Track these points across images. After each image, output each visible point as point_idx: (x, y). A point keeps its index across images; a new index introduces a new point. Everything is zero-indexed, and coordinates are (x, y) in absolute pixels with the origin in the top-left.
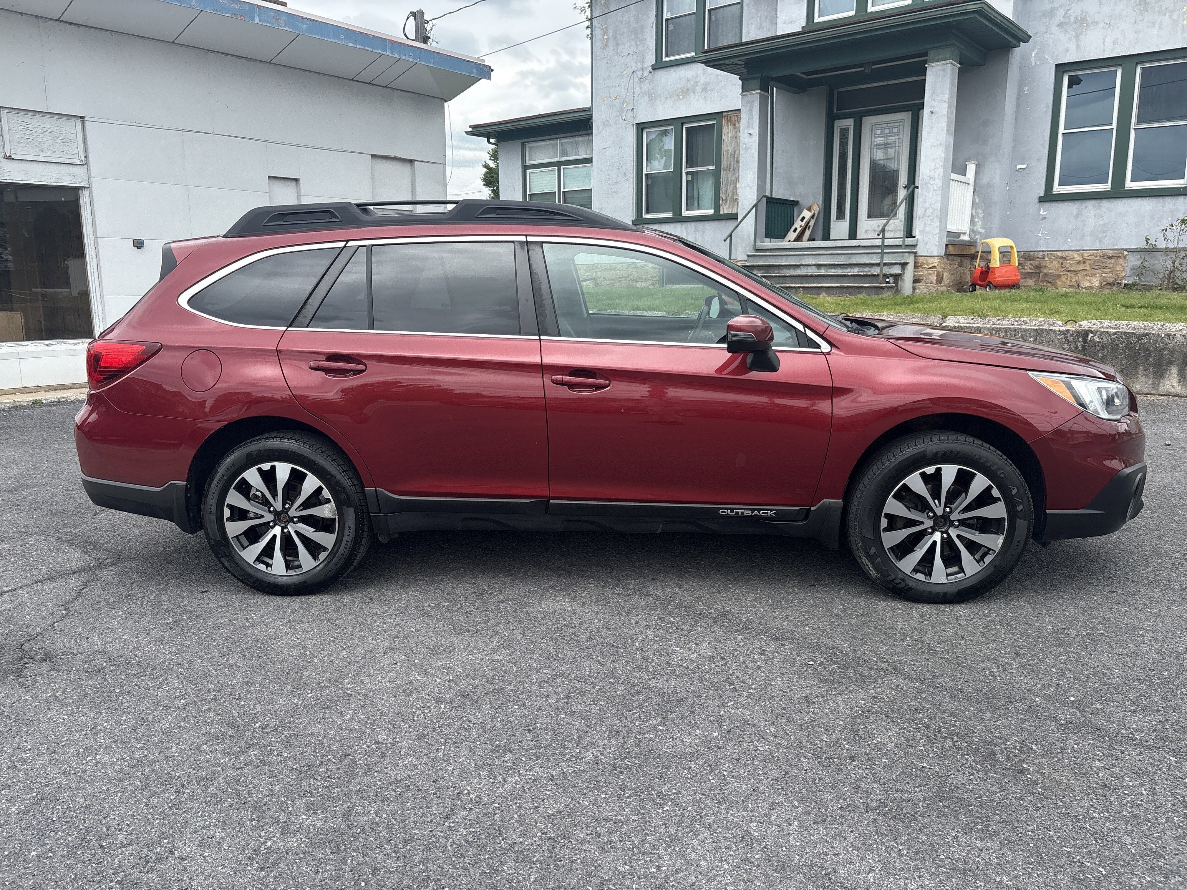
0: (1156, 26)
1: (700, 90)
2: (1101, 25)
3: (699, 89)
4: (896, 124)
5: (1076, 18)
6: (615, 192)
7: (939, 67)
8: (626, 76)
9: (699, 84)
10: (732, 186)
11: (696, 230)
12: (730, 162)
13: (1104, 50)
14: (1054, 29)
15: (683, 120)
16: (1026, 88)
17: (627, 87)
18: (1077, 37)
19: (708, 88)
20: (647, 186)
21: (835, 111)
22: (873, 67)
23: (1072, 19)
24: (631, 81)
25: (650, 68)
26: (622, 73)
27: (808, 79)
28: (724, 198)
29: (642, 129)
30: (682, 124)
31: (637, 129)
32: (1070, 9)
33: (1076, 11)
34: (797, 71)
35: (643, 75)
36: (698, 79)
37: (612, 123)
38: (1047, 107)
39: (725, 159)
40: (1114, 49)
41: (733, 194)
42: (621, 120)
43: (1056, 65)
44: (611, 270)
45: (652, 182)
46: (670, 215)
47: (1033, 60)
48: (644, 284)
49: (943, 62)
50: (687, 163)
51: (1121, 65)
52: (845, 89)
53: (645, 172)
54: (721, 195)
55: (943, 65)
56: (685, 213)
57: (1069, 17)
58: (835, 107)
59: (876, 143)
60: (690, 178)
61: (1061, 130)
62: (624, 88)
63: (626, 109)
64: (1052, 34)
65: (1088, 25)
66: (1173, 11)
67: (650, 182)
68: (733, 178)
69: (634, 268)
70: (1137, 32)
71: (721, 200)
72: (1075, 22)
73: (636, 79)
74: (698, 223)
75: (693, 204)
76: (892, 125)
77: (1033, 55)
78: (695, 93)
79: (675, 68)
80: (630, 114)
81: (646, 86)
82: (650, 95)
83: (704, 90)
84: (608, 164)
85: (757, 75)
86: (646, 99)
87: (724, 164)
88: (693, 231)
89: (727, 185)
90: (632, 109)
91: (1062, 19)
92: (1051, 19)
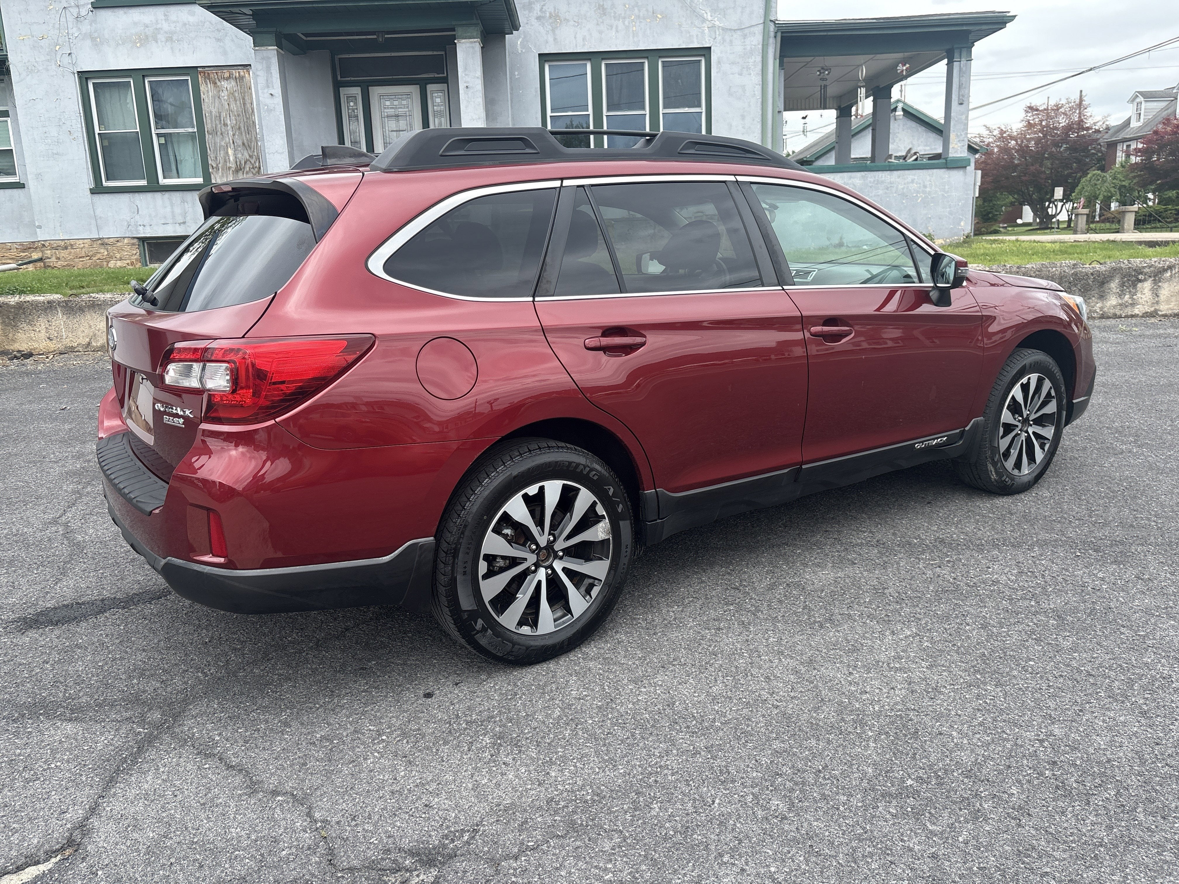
0: (614, 29)
1: (164, 39)
2: (572, 23)
3: (161, 37)
4: (404, 96)
5: (550, 13)
6: (57, 154)
7: (468, 45)
8: (54, 11)
9: (162, 32)
10: (222, 152)
11: (183, 201)
12: (216, 125)
13: (576, 45)
14: (534, 21)
15: (145, 73)
16: (516, 73)
17: (57, 26)
18: (553, 30)
19: (175, 38)
20: (103, 148)
21: (339, 78)
22: (386, 36)
23: (548, 15)
24: (63, 19)
25: (90, 6)
26: (47, 7)
27: (306, 41)
28: (214, 166)
29: (87, 79)
30: (144, 76)
31: (80, 78)
32: (544, 5)
33: (549, 8)
34: (299, 30)
35: (79, 13)
36: (159, 26)
37: (40, 68)
38: (536, 92)
39: (209, 121)
40: (584, 45)
41: (225, 161)
42: (54, 67)
43: (539, 54)
44: (66, 248)
45: (109, 143)
46: (143, 183)
47: (519, 47)
48: (119, 264)
49: (472, 40)
50: (156, 123)
51: (590, 59)
52: (347, 56)
53: (97, 131)
54: (210, 162)
55: (471, 42)
56: (163, 181)
57: (545, 12)
58: (338, 73)
59: (386, 114)
60: (162, 141)
61: (549, 113)
62: (53, 27)
63: (59, 54)
64: (532, 25)
65: (561, 21)
66: (624, 18)
67: (106, 143)
68: (223, 144)
69: (102, 244)
70: (601, 32)
71: (210, 167)
72: (550, 17)
73: (71, 19)
74: (185, 193)
75: (171, 171)
76: (400, 97)
77: (519, 43)
78: (157, 42)
79: (126, 10)
80: (66, 60)
81: (86, 27)
82: (93, 39)
83: (169, 39)
84: (42, 119)
85: (271, 29)
86: (88, 42)
87: (208, 127)
88: (179, 202)
89: (215, 150)
90: (70, 54)
91: (539, 13)
92: (530, 12)
